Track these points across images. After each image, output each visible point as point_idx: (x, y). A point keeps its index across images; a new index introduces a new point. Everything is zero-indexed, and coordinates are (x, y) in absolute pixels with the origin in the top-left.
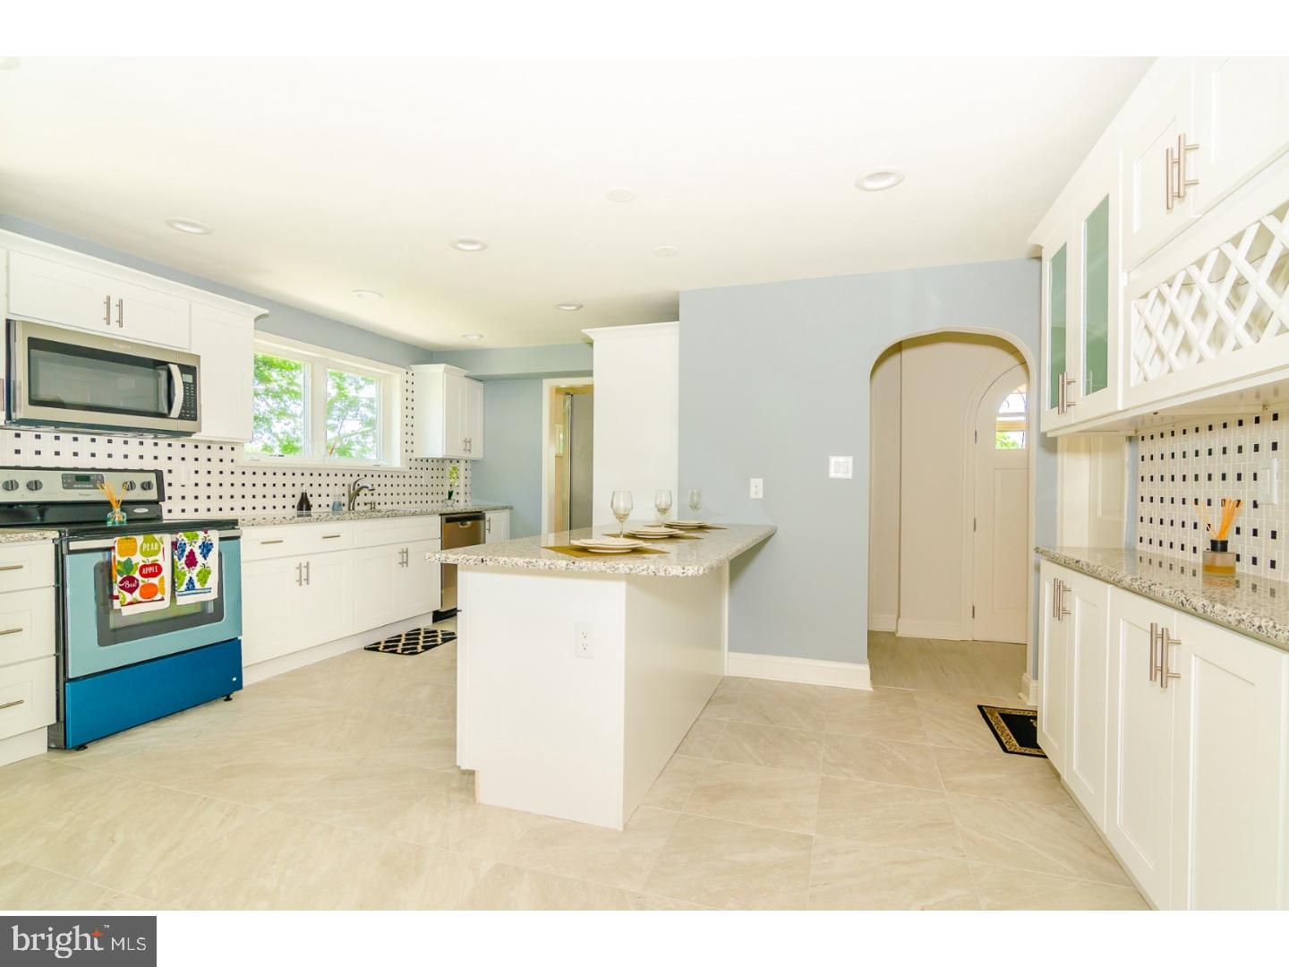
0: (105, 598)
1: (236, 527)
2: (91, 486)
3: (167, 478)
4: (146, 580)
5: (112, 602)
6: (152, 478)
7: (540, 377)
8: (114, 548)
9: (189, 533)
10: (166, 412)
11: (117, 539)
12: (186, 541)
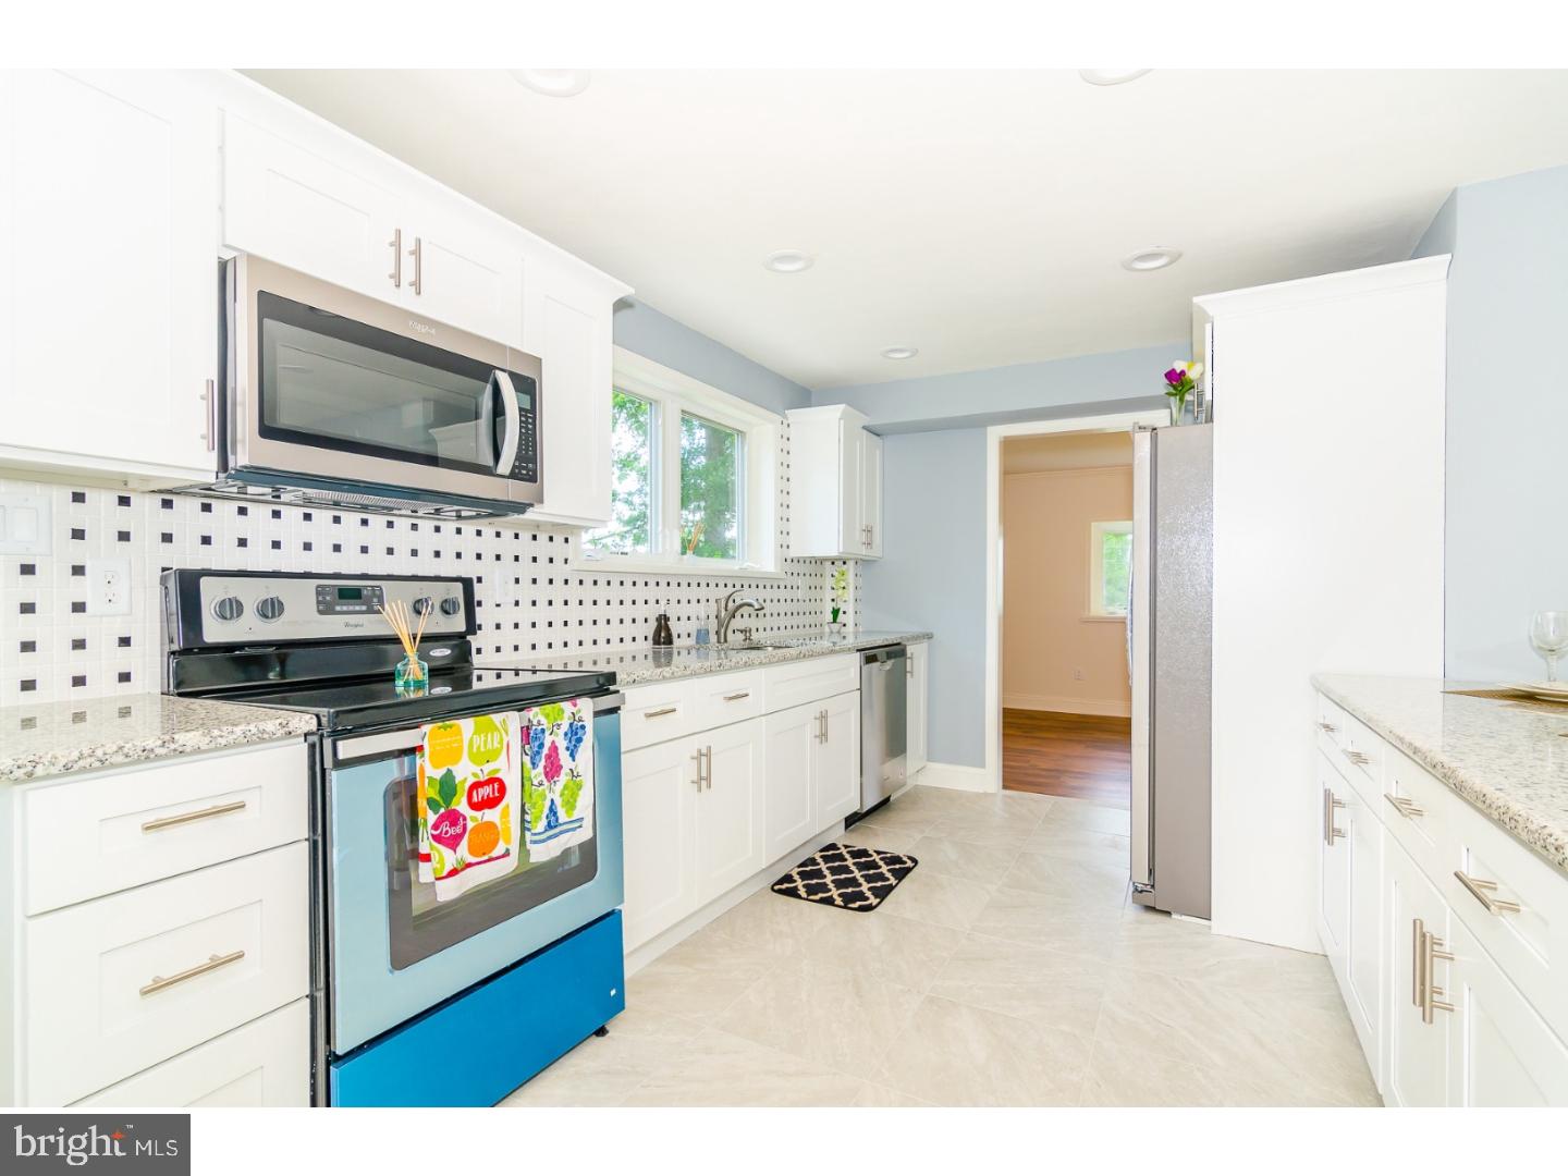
0: (404, 858)
1: (612, 688)
2: (364, 608)
3: (479, 592)
4: (478, 814)
5: (417, 867)
6: (457, 591)
7: (979, 422)
8: (421, 748)
9: (548, 707)
10: (490, 463)
11: (426, 728)
12: (546, 724)
